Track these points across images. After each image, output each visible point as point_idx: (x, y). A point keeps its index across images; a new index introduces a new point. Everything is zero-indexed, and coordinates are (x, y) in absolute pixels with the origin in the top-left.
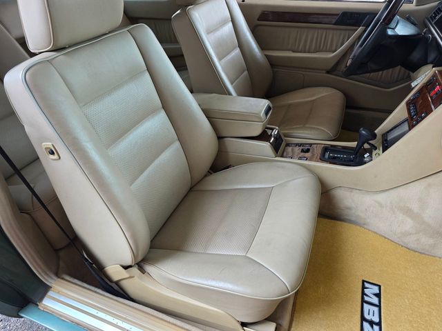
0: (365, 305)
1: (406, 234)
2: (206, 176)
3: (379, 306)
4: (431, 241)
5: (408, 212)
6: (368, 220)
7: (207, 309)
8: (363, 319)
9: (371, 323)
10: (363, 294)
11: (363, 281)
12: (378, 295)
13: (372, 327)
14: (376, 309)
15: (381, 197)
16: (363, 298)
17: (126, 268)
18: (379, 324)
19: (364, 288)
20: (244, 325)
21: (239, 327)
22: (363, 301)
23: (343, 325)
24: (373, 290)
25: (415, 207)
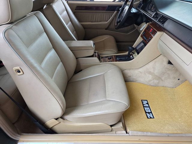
0: (145, 108)
1: (150, 81)
2: (73, 76)
3: (149, 107)
4: (157, 81)
5: (150, 73)
6: (137, 79)
7: (96, 125)
8: (146, 112)
9: (149, 113)
10: (143, 104)
11: (142, 100)
12: (148, 103)
13: (149, 114)
14: (148, 108)
15: (140, 70)
16: (143, 106)
17: (57, 119)
18: (151, 112)
19: (142, 102)
20: (111, 126)
21: (110, 127)
22: (144, 107)
23: (141, 116)
24: (145, 102)
25: (152, 71)
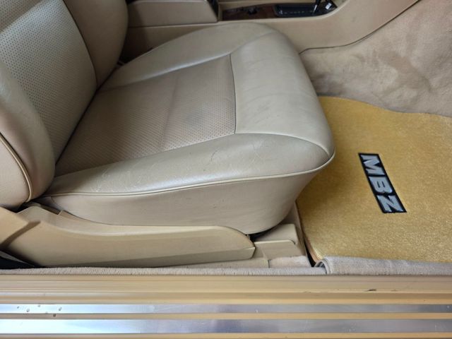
0: (371, 178)
1: (389, 91)
2: (115, 69)
3: (386, 176)
8: (376, 193)
9: (386, 195)
10: (365, 167)
11: (360, 154)
12: (380, 165)
13: (388, 198)
14: (384, 179)
16: (366, 172)
18: (394, 193)
19: (363, 161)
22: (368, 175)
23: (360, 206)
24: (371, 162)
25: (402, 50)
